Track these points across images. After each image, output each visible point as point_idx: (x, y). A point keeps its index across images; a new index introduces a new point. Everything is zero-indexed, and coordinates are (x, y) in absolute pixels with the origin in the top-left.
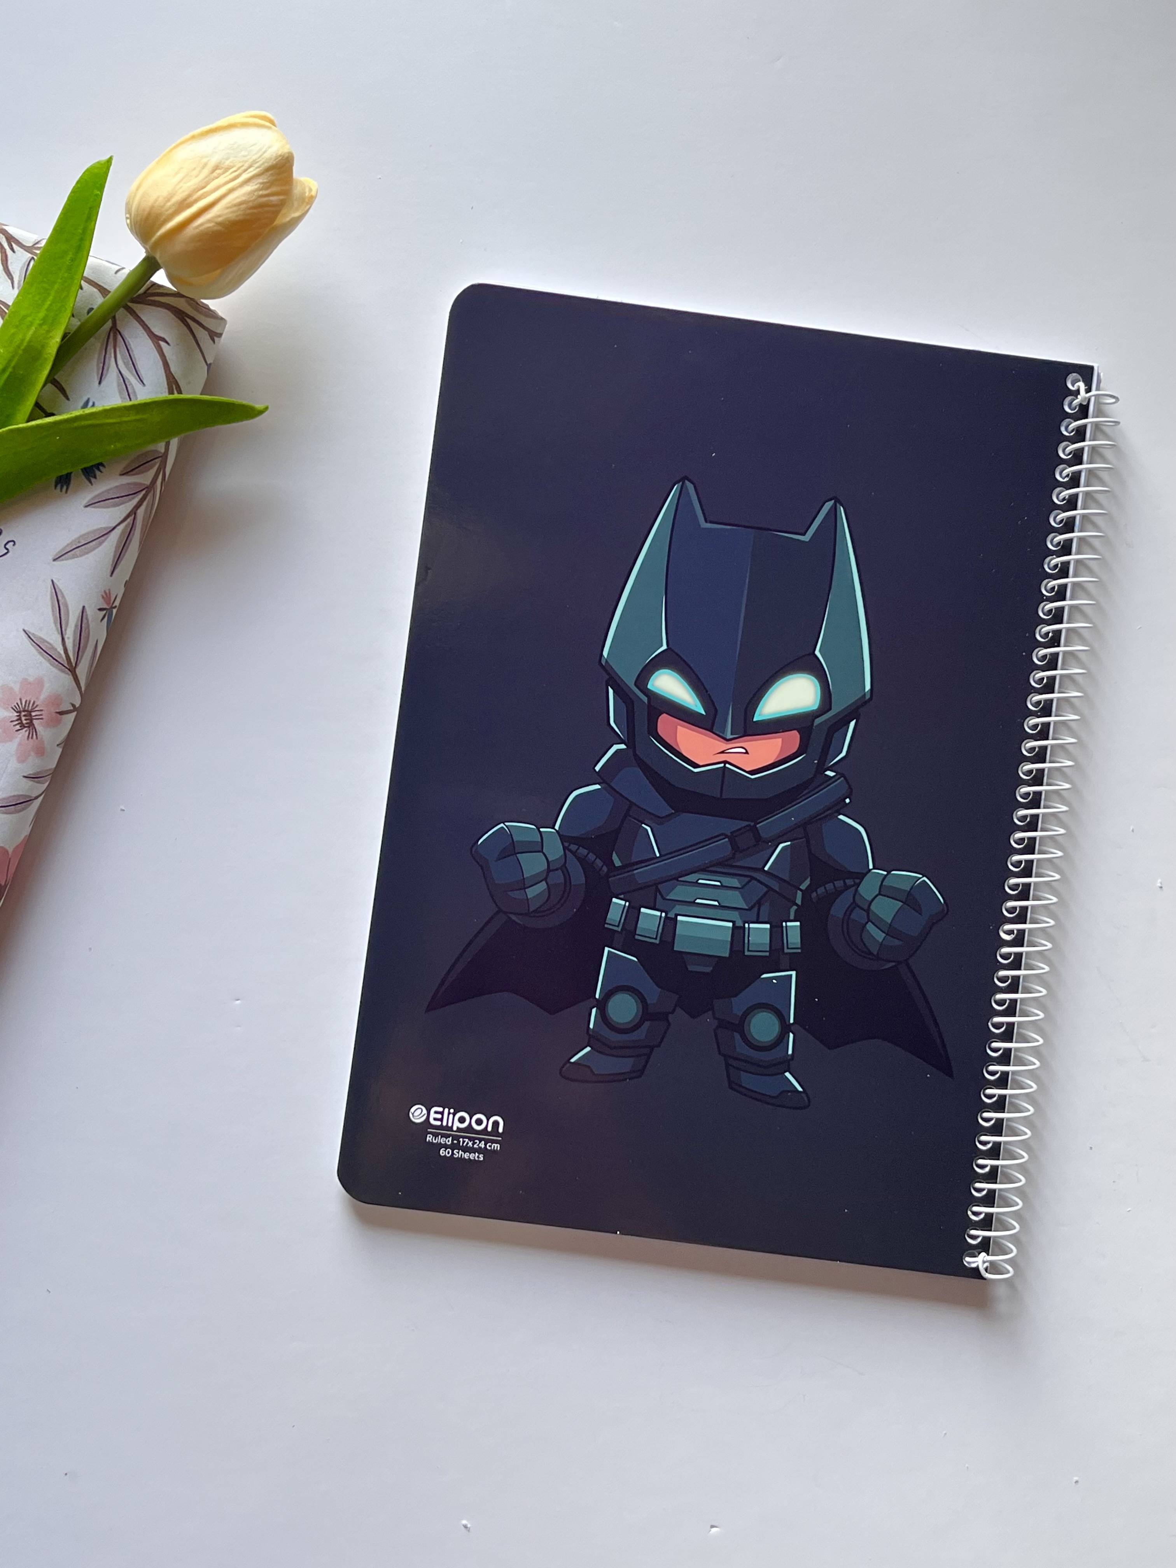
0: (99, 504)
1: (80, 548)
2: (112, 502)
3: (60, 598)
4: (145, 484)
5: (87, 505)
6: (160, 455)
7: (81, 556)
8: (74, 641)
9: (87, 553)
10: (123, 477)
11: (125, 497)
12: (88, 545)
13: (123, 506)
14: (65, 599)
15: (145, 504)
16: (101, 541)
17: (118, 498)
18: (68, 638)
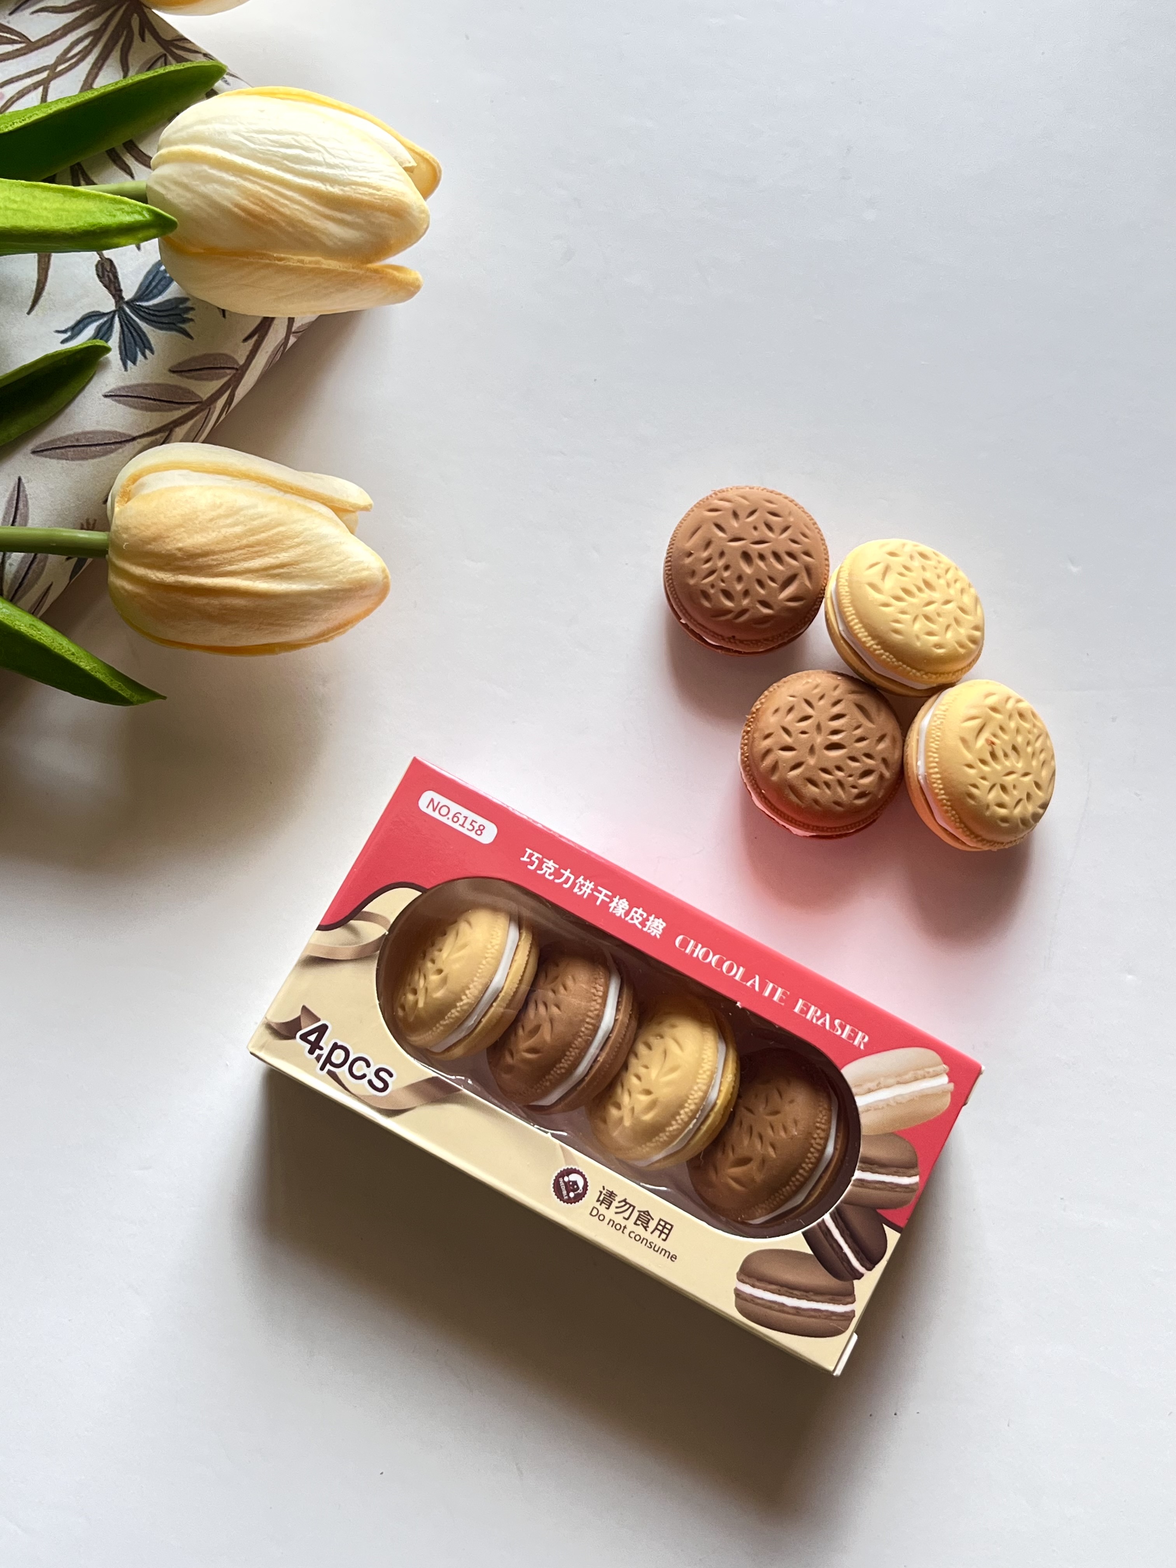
0: (125, 398)
1: (75, 449)
2: (144, 403)
3: (21, 506)
4: (199, 396)
5: (109, 394)
6: (236, 366)
7: (73, 459)
8: (17, 572)
9: (83, 459)
10: (172, 375)
11: (166, 404)
12: (89, 448)
13: (159, 413)
14: (28, 509)
15: (190, 423)
16: (109, 450)
17: (154, 400)
18: (11, 565)
